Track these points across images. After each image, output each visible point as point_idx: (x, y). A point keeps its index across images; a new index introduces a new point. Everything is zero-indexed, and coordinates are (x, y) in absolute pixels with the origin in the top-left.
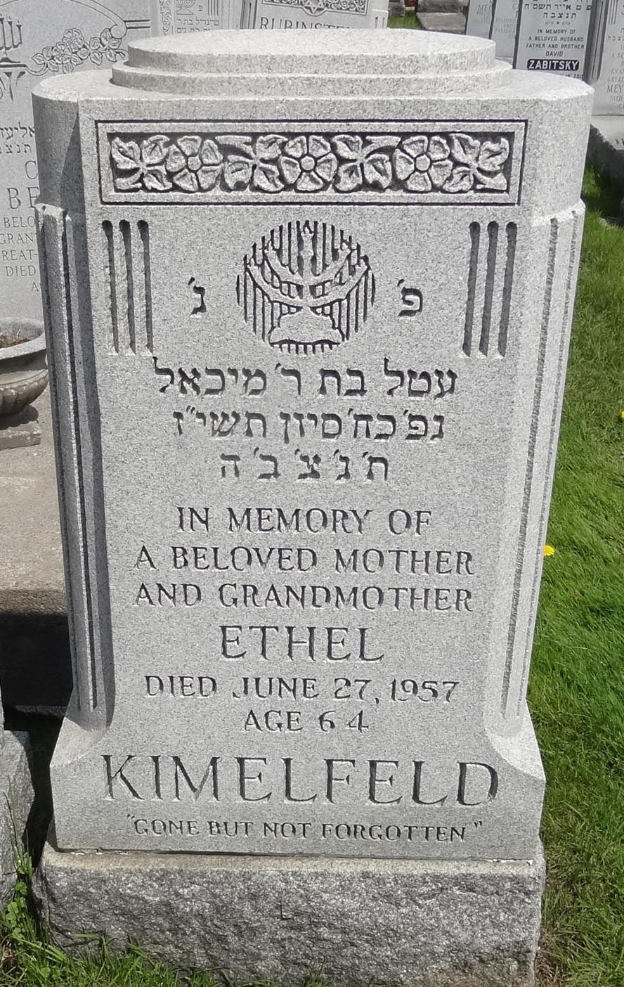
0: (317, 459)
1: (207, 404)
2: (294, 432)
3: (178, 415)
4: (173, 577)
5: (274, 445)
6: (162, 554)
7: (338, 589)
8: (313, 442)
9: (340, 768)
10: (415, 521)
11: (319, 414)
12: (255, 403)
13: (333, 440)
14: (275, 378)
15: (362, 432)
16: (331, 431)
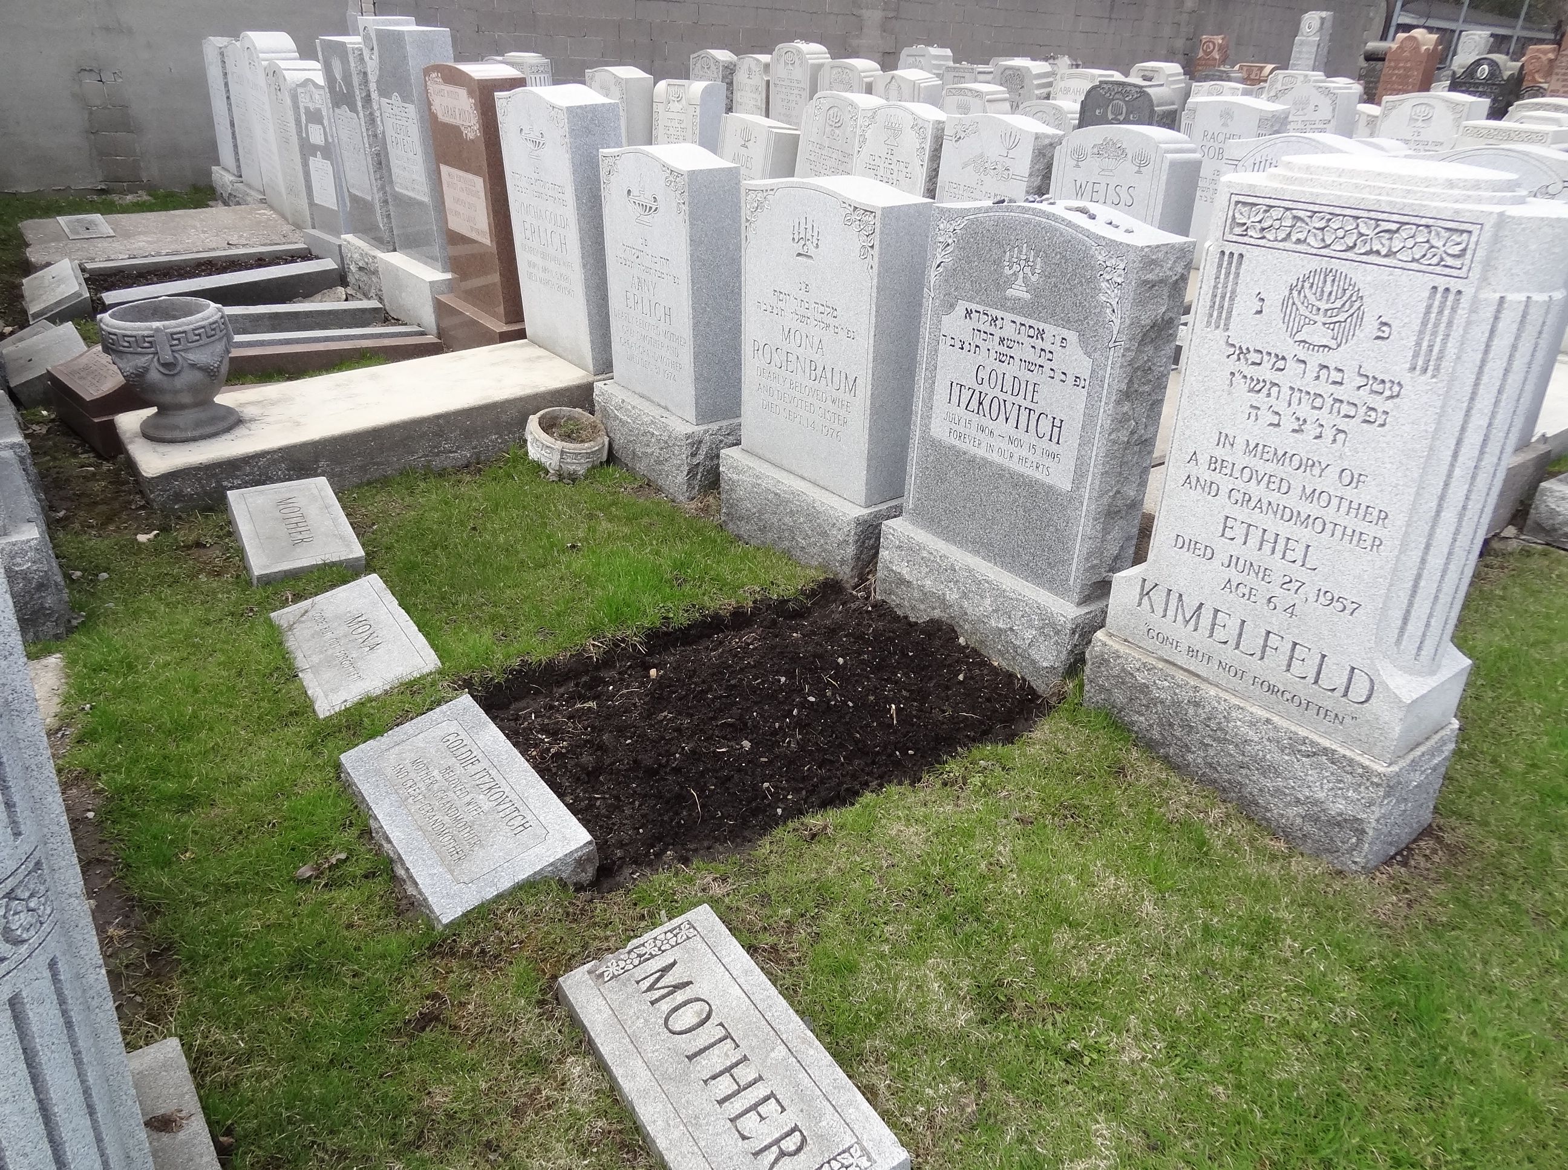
0: (1305, 421)
1: (1250, 371)
2: (1295, 401)
3: (1233, 374)
4: (1207, 476)
5: (1281, 407)
6: (1204, 459)
7: (1299, 513)
8: (1304, 410)
9: (1273, 640)
10: (1356, 480)
11: (1312, 393)
12: (1276, 377)
13: (1317, 412)
14: (1291, 364)
15: (1335, 410)
16: (1318, 405)
